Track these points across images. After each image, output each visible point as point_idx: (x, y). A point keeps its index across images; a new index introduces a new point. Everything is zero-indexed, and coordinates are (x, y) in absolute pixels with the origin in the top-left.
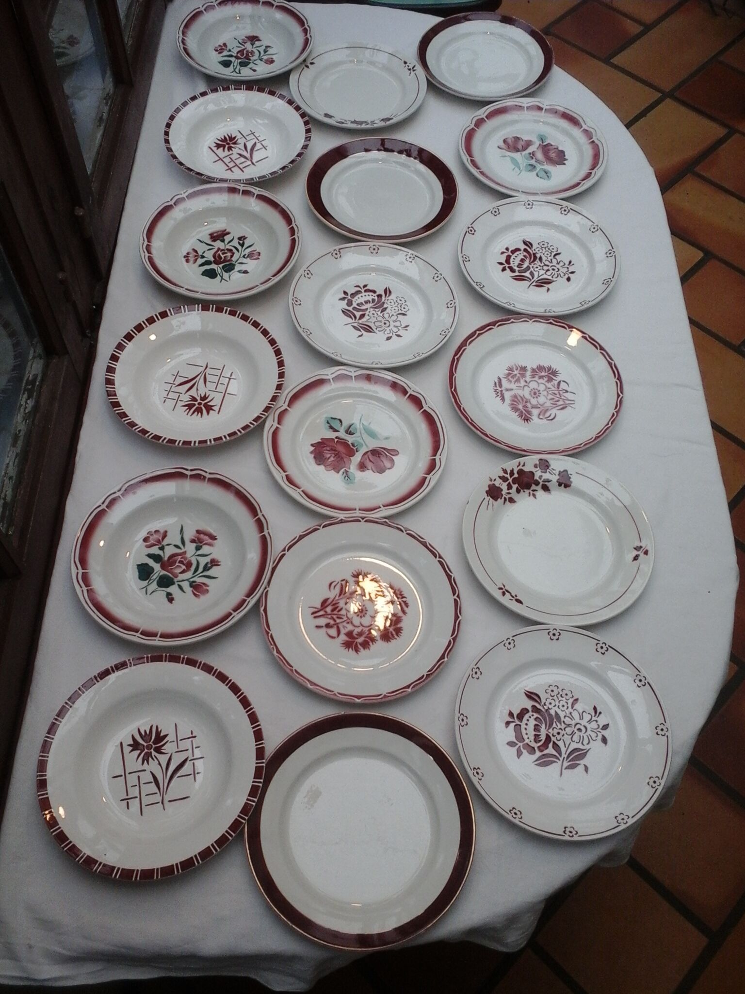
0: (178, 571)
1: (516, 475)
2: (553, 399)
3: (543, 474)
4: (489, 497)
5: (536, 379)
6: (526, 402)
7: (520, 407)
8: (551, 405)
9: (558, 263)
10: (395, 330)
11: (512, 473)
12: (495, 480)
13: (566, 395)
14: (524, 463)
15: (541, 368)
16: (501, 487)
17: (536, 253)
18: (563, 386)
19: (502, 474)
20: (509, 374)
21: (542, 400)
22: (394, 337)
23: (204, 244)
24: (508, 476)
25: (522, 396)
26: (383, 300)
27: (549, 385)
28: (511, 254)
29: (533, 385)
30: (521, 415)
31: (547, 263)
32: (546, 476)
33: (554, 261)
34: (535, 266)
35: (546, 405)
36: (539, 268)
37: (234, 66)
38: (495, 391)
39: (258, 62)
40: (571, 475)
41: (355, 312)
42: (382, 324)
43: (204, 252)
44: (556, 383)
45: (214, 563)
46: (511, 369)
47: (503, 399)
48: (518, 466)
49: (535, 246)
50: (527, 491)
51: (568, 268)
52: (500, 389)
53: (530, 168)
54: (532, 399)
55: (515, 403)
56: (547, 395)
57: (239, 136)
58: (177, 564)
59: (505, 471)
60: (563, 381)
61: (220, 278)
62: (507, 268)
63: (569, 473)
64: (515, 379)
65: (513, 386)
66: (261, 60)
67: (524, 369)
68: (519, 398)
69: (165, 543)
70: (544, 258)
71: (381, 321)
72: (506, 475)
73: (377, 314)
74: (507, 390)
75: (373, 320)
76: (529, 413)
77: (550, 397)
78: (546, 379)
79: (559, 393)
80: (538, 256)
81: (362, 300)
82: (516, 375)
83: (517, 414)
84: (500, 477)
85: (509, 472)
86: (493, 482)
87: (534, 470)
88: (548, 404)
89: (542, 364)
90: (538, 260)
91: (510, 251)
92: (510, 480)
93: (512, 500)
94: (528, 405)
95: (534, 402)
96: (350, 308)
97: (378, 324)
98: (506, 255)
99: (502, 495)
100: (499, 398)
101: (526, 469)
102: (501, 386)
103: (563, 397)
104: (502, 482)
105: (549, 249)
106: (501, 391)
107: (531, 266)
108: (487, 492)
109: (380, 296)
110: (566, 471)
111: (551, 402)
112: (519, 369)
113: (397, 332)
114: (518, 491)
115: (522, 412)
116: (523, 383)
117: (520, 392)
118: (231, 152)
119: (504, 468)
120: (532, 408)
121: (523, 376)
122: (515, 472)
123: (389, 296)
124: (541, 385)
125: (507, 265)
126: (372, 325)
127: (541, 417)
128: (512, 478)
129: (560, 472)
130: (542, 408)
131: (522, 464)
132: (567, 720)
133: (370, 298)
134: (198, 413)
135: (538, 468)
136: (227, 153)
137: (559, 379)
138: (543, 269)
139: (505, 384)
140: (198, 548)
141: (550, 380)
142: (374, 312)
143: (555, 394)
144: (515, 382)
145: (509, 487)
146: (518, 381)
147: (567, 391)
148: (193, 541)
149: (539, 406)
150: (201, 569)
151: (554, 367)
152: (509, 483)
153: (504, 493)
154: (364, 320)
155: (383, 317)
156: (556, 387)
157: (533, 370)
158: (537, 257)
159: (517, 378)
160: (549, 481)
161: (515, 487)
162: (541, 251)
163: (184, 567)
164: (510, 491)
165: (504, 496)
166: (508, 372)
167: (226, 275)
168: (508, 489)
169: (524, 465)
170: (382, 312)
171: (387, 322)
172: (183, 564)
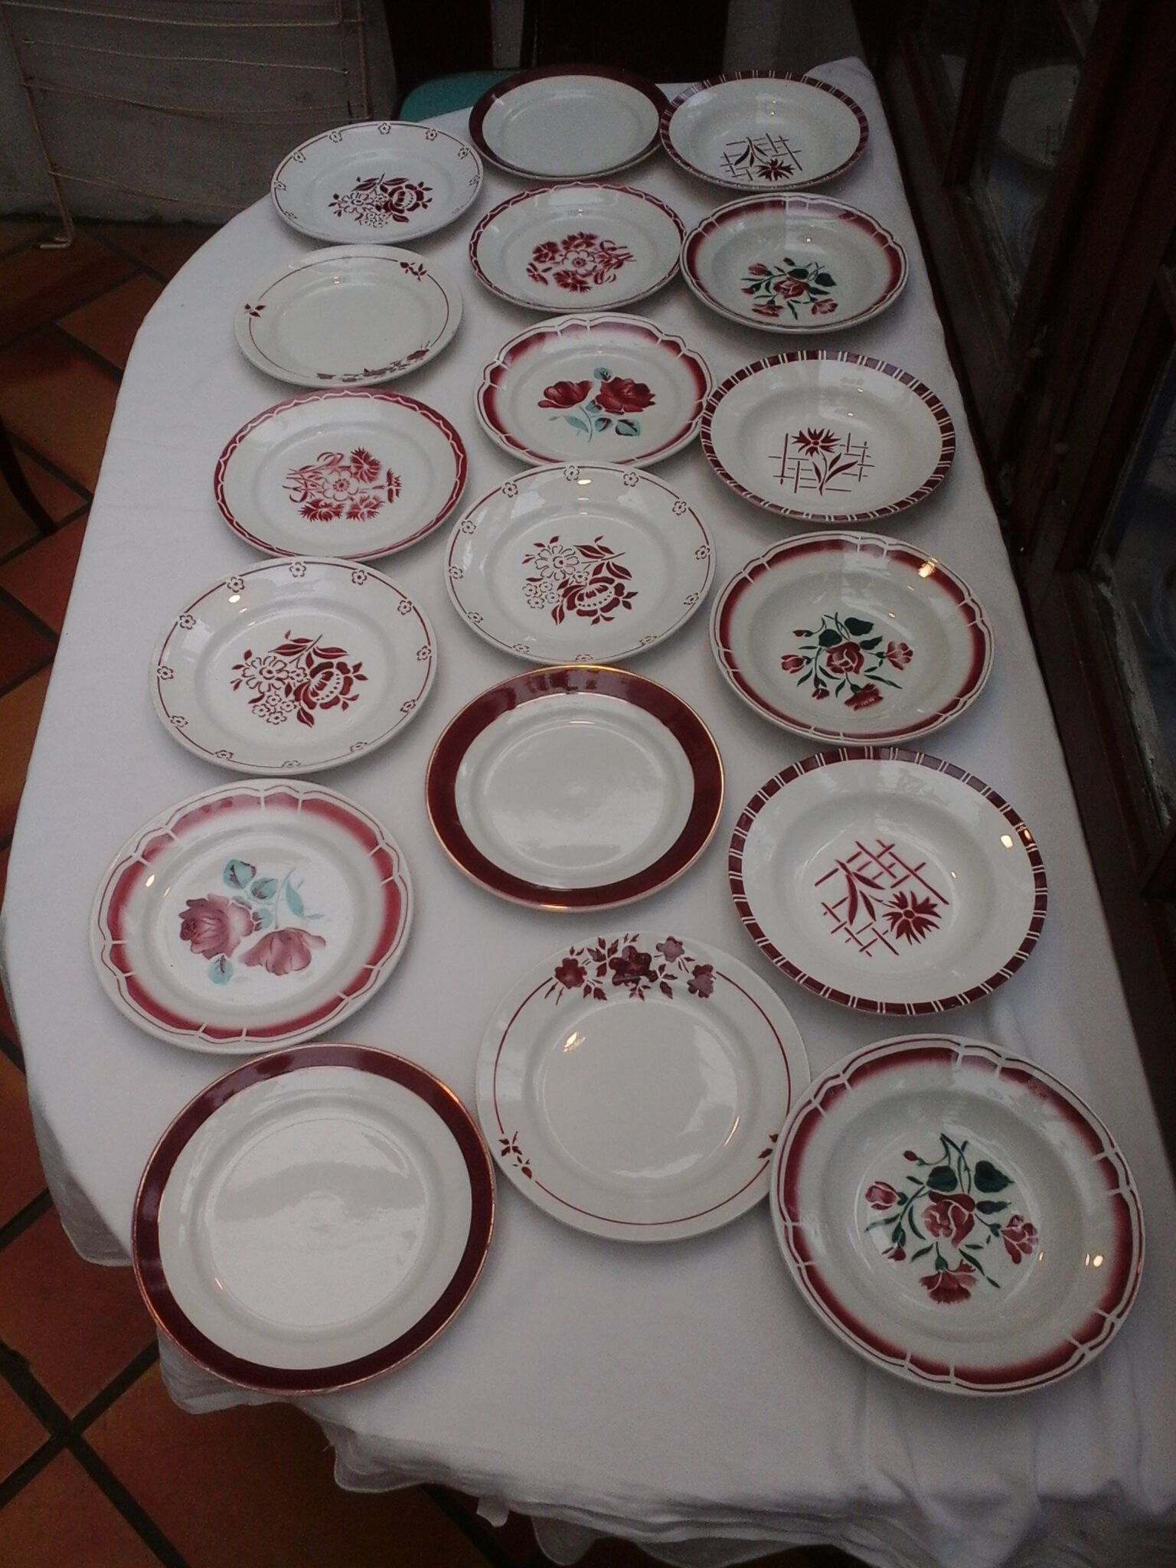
0: (788, 283)
2: (316, 479)
5: (335, 504)
6: (356, 474)
7: (366, 467)
8: (322, 471)
9: (259, 683)
10: (545, 554)
13: (298, 485)
15: (327, 517)
17: (293, 702)
18: (298, 496)
20: (374, 508)
21: (334, 478)
22: (546, 543)
23: (885, 679)
25: (361, 481)
26: (566, 600)
27: (319, 496)
28: (340, 696)
29: (342, 495)
30: (367, 457)
31: (278, 684)
33: (264, 687)
34: (300, 678)
35: (328, 471)
36: (293, 675)
37: (967, 1169)
38: (398, 485)
39: (910, 1189)
41: (610, 576)
42: (565, 562)
43: (881, 663)
44: (308, 499)
45: (749, 291)
46: (371, 514)
47: (389, 475)
49: (293, 716)
51: (244, 676)
52: (391, 487)
53: (265, 890)
54: (348, 478)
55: (372, 471)
56: (323, 484)
57: (891, 937)
58: (791, 288)
60: (295, 501)
61: (839, 620)
62: (352, 670)
64: (368, 501)
65: (372, 493)
66: (903, 1199)
67: (352, 515)
68: (366, 477)
69: (812, 304)
70: (282, 693)
71: (568, 565)
73: (574, 577)
74: (381, 487)
75: (580, 567)
76: (354, 460)
77: (320, 482)
78: (322, 503)
79: (306, 486)
80: (292, 697)
81: (600, 597)
82: (366, 507)
83: (372, 458)
88: (325, 473)
89: (324, 522)
90: (294, 689)
91: (341, 703)
94: (354, 470)
95: (345, 475)
96: (617, 581)
97: (573, 561)
98: (349, 696)
100: (395, 475)
102: (390, 492)
103: (303, 482)
105: (269, 710)
106: (390, 484)
107: (309, 677)
109: (571, 606)
111: (321, 476)
112: (359, 516)
113: (542, 551)
115: (365, 461)
116: (357, 498)
117: (363, 485)
118: (897, 891)
120: (349, 467)
121: (355, 507)
123: (556, 609)
124: (330, 496)
125: (351, 675)
126: (582, 558)
127: (339, 456)
130: (336, 467)
133: (586, 601)
134: (815, 432)
136: (906, 888)
137: (304, 504)
138: (288, 672)
139: (383, 495)
140: (772, 302)
141: (316, 504)
142: (579, 580)
143: (312, 485)
144: (369, 497)
146: (363, 500)
147: (295, 489)
148: (780, 307)
149: (340, 470)
150: (763, 285)
151: (307, 519)
154: (594, 566)
155: (564, 573)
156: (309, 494)
157: (338, 514)
158: (295, 694)
159: (364, 504)
162: (284, 706)
163: (782, 286)
166: (377, 510)
167: (831, 625)
170: (567, 581)
171: (558, 565)
172: (785, 289)
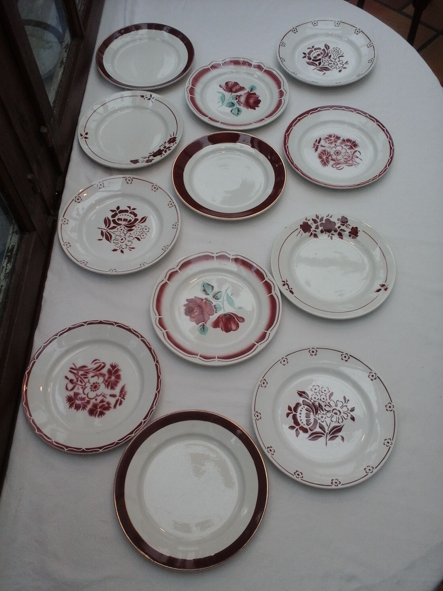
1: (324, 222)
2: (347, 159)
3: (341, 226)
4: (301, 229)
5: (343, 145)
6: (330, 156)
7: (324, 157)
8: (344, 162)
11: (322, 220)
12: (309, 220)
13: (355, 159)
14: (332, 216)
15: (349, 140)
16: (312, 226)
18: (357, 154)
19: (315, 218)
20: (328, 138)
21: (339, 157)
24: (319, 221)
25: (329, 151)
27: (349, 151)
29: (339, 148)
32: (343, 227)
35: (340, 161)
38: (314, 144)
40: (359, 231)
44: (353, 151)
46: (330, 136)
47: (316, 150)
48: (327, 217)
50: (328, 234)
52: (317, 144)
54: (334, 155)
55: (323, 155)
56: (345, 156)
59: (317, 217)
60: (359, 151)
63: (358, 230)
64: (330, 142)
65: (327, 145)
67: (338, 138)
68: (326, 153)
72: (317, 219)
74: (322, 146)
76: (328, 162)
77: (346, 157)
78: (348, 147)
79: (352, 157)
82: (331, 140)
83: (320, 160)
84: (313, 220)
85: (320, 218)
86: (307, 221)
87: (336, 222)
88: (342, 161)
89: (350, 139)
92: (319, 223)
93: (316, 236)
94: (330, 158)
95: (334, 157)
99: (310, 231)
100: (314, 149)
101: (332, 220)
102: (319, 143)
103: (353, 160)
104: (313, 223)
106: (318, 146)
108: (301, 226)
110: (357, 228)
111: (345, 160)
112: (335, 137)
114: (322, 232)
115: (324, 160)
116: (333, 145)
117: (329, 150)
119: (318, 215)
120: (331, 160)
121: (335, 141)
122: (324, 219)
124: (344, 150)
127: (334, 166)
128: (321, 222)
129: (353, 228)
130: (337, 162)
131: (330, 216)
132: (327, 408)
135: (340, 222)
137: (356, 149)
139: (322, 143)
141: (351, 148)
143: (350, 157)
144: (329, 143)
145: (317, 228)
146: (331, 143)
147: (357, 157)
149: (336, 160)
151: (357, 142)
152: (318, 225)
153: (311, 229)
156: (352, 153)
157: (344, 140)
159: (331, 141)
160: (344, 231)
161: (320, 228)
164: (316, 230)
165: (311, 231)
166: (328, 137)
168: (315, 228)
169: (331, 217)
